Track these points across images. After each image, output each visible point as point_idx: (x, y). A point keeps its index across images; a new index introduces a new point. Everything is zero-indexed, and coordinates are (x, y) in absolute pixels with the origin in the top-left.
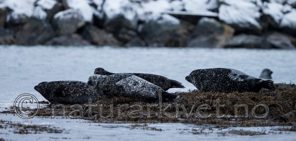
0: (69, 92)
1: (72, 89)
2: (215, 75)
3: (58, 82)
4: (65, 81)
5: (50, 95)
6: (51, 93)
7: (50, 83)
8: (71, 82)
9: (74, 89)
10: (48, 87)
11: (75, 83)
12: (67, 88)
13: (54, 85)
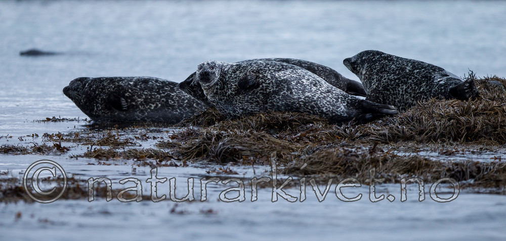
0: (134, 100)
1: (140, 95)
2: (409, 70)
3: (112, 80)
4: (125, 78)
5: (94, 106)
6: (97, 103)
7: (95, 80)
8: (139, 80)
9: (145, 94)
10: (90, 90)
11: (146, 81)
12: (130, 92)
13: (103, 85)
